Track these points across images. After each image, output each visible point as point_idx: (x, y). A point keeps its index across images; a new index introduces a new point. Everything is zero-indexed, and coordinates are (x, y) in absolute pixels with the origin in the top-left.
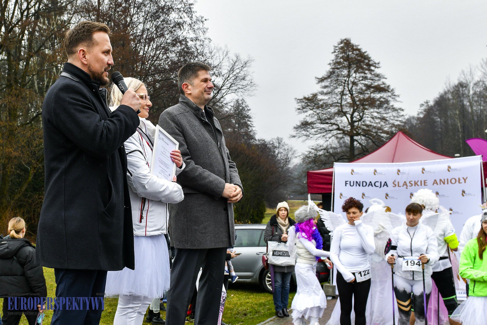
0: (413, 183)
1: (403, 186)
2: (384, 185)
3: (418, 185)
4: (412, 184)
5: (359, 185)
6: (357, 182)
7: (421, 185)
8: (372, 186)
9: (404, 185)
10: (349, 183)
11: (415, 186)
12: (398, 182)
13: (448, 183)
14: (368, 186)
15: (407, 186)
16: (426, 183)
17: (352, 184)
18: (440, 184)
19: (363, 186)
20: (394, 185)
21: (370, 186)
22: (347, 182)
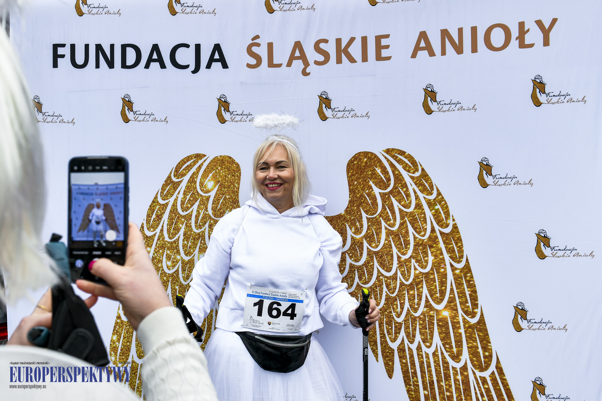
0: (331, 48)
1: (289, 64)
2: (212, 60)
3: (352, 60)
4: (327, 56)
5: (111, 64)
6: (99, 48)
7: (365, 59)
8: (163, 66)
9: (292, 58)
10: (66, 51)
11: (339, 61)
12: (270, 46)
13: (474, 49)
14: (147, 66)
15: (306, 64)
16: (387, 47)
17: (80, 60)
18: (443, 53)
19: (124, 65)
20: (253, 62)
21: (155, 65)
22: (60, 51)
